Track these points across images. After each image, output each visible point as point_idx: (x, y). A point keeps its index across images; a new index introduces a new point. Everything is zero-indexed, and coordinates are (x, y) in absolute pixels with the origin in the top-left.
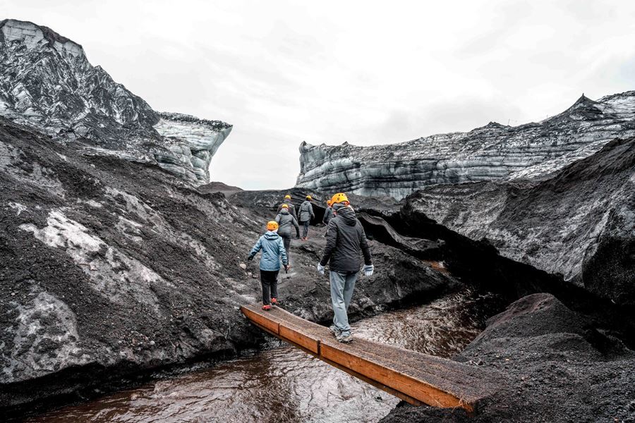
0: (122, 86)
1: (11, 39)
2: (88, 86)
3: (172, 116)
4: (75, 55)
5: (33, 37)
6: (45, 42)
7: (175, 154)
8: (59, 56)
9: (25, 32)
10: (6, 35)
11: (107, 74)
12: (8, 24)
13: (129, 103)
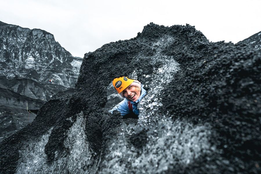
0: (64, 49)
1: (34, 35)
2: (54, 49)
3: (77, 58)
4: (51, 38)
5: (40, 34)
6: (43, 35)
7: (75, 73)
8: (47, 39)
9: (38, 32)
10: (33, 34)
11: (60, 45)
12: (34, 30)
13: (65, 55)
